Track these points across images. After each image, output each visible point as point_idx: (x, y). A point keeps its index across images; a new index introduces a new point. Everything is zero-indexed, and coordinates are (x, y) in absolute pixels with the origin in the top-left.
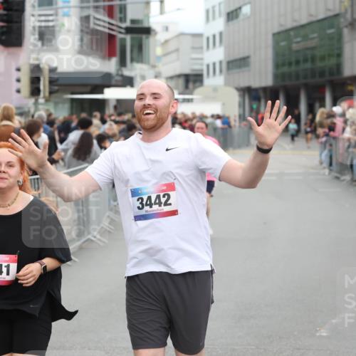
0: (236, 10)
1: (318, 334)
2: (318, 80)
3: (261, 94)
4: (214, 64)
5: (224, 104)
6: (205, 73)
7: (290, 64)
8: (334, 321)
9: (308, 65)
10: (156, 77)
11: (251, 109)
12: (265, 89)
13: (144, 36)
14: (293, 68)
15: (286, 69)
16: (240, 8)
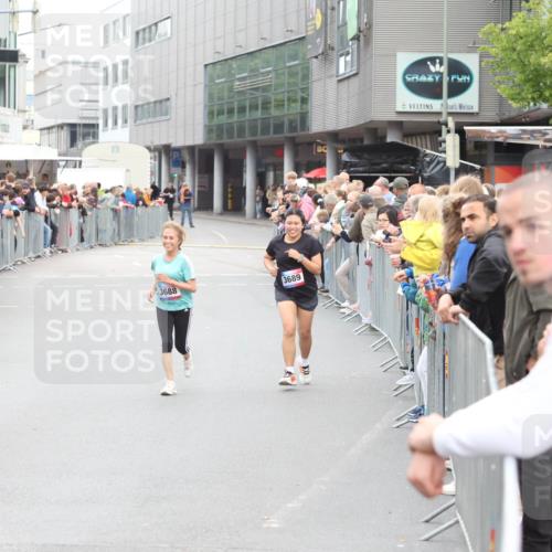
0: (150, 27)
1: (265, 525)
2: (272, 137)
3: (187, 157)
4: (115, 108)
5: (128, 171)
6: (101, 122)
7: (231, 111)
8: (290, 505)
9: (259, 114)
10: (25, 128)
11: (171, 179)
12: (191, 149)
13: (7, 64)
14: (235, 118)
15: (223, 119)
16: (156, 24)
